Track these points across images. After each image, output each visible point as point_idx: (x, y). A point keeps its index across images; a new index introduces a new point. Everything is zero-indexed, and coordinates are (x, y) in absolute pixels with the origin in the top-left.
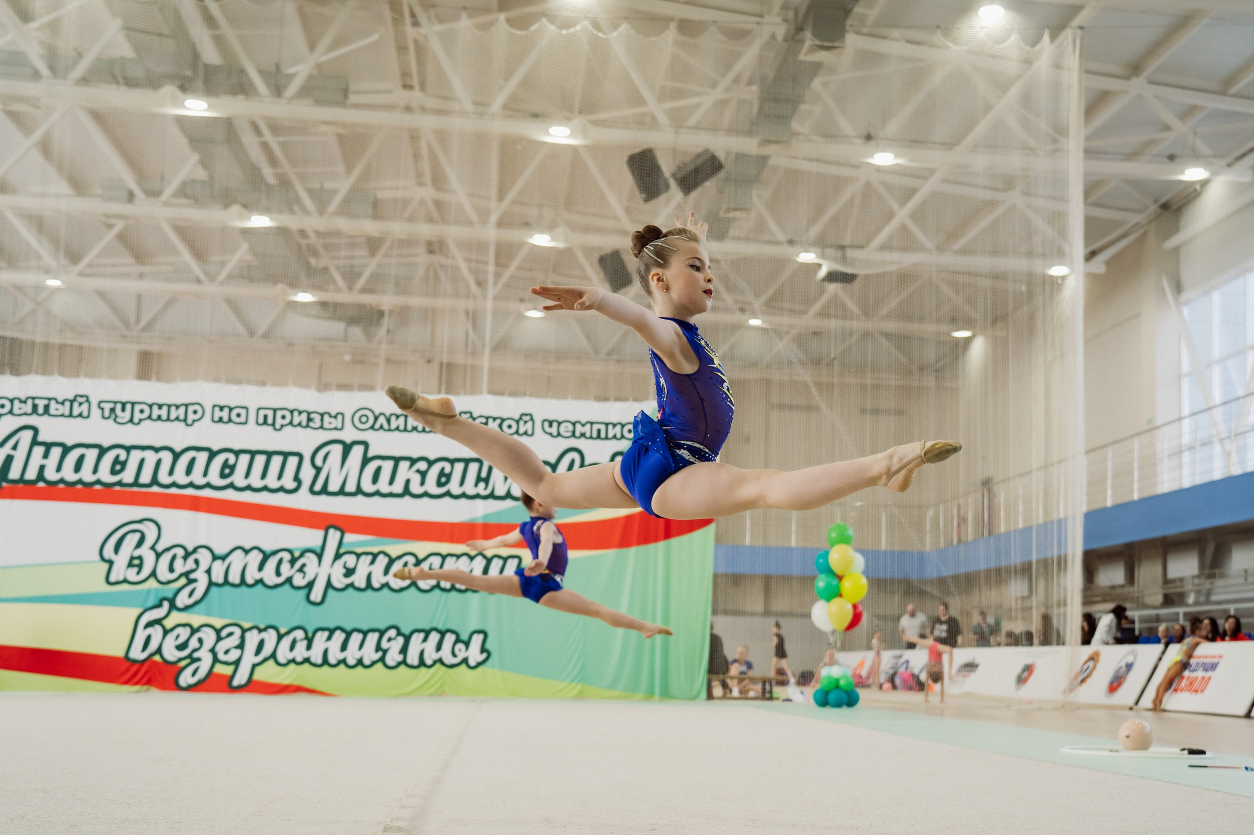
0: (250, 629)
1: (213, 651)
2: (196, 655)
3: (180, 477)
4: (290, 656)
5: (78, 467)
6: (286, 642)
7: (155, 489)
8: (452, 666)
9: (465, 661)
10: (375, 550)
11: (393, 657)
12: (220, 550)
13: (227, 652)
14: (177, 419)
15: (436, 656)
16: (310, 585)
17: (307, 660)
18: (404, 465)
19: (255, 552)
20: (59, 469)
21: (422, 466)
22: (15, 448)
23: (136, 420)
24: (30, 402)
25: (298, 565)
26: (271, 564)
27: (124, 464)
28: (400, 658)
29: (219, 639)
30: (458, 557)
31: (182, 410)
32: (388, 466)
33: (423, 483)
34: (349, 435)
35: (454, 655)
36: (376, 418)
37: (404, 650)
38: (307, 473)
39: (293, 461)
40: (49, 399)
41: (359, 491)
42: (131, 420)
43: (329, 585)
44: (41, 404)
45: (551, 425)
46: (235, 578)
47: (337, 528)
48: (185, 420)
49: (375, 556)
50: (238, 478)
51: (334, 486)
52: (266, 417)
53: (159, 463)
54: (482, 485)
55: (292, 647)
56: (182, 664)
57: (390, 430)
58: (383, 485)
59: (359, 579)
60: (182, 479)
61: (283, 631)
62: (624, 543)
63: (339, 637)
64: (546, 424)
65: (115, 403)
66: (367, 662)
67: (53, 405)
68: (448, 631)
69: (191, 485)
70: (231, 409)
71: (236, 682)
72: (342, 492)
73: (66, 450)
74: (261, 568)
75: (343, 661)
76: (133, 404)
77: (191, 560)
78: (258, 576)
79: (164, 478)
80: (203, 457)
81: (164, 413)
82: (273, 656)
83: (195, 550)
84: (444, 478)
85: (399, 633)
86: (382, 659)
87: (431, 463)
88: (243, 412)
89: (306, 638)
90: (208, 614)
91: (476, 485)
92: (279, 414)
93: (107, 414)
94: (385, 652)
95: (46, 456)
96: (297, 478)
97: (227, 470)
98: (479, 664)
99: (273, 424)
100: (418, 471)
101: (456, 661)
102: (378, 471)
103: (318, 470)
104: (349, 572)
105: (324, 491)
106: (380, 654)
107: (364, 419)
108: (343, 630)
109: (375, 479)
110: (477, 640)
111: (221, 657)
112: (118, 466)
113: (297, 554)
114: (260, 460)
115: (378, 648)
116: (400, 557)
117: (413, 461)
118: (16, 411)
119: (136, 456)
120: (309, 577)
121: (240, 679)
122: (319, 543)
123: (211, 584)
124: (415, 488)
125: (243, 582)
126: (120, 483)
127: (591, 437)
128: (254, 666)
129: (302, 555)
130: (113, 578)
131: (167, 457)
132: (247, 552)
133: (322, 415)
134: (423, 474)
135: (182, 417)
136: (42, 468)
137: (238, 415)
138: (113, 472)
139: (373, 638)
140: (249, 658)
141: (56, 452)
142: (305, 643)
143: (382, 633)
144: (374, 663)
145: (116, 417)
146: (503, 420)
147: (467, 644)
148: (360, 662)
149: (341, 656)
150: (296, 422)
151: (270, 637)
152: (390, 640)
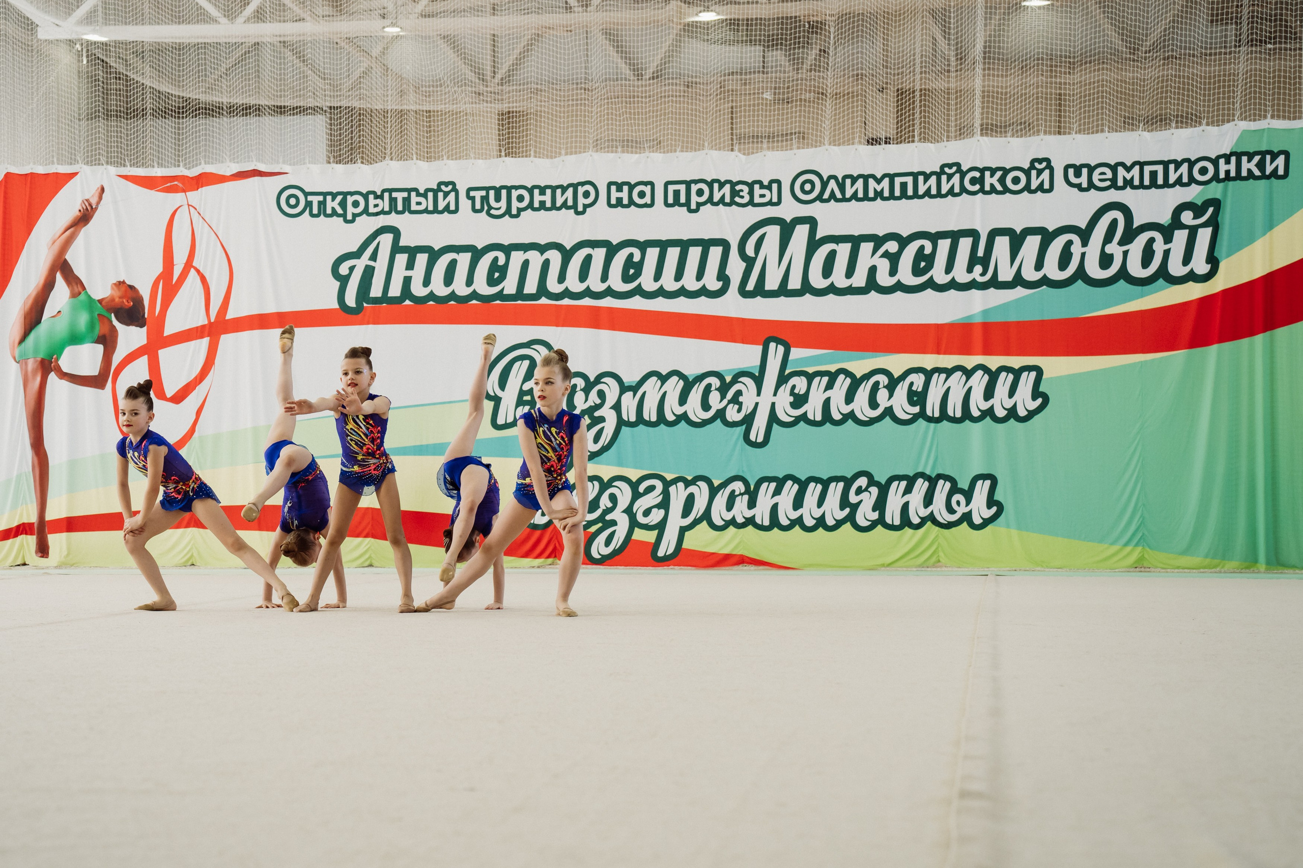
0: (675, 481)
1: (629, 511)
2: (608, 517)
3: (573, 283)
4: (728, 516)
5: (449, 279)
6: (721, 500)
7: (544, 301)
8: (949, 526)
9: (967, 518)
10: (833, 368)
11: (866, 514)
12: (630, 378)
13: (647, 513)
14: (565, 205)
15: (924, 513)
16: (748, 420)
17: (750, 521)
18: (866, 248)
19: (675, 379)
20: (427, 282)
21: (892, 246)
22: (374, 257)
23: (514, 212)
24: (386, 195)
25: (730, 395)
26: (696, 395)
27: (504, 270)
28: (875, 516)
29: (636, 496)
30: (949, 372)
31: (570, 193)
32: (844, 250)
33: (893, 272)
34: (789, 210)
35: (951, 511)
36: (824, 185)
37: (880, 505)
38: (736, 268)
39: (715, 253)
40: (409, 191)
41: (806, 288)
42: (508, 212)
43: (773, 418)
44: (400, 196)
45: (1078, 174)
46: (650, 413)
47: (779, 341)
48: (575, 207)
49: (832, 377)
50: (647, 281)
51: (772, 283)
52: (677, 193)
53: (546, 265)
54: (978, 269)
55: (730, 506)
56: (593, 529)
57: (844, 200)
58: (839, 278)
59: (813, 409)
60: (577, 287)
61: (716, 483)
62: (1199, 340)
63: (790, 489)
64: (1071, 171)
65: (487, 189)
66: (830, 522)
67: (414, 198)
68: (940, 476)
69: (588, 293)
70: (632, 187)
71: (661, 553)
72: (783, 291)
73: (434, 255)
74: (683, 400)
75: (799, 522)
76: (509, 189)
77: (593, 394)
78: (680, 411)
79: (553, 286)
80: (599, 255)
81: (547, 198)
82: (706, 516)
83: (599, 379)
84: (923, 262)
85: (872, 482)
86: (851, 518)
87: (904, 242)
88: (647, 189)
89: (747, 491)
90: (620, 464)
91: (970, 270)
92: (694, 188)
93: (478, 206)
94: (855, 507)
95: (410, 266)
96: (722, 276)
97: (632, 270)
98: (987, 522)
99: (687, 204)
100: (886, 255)
101: (953, 518)
102: (831, 257)
103: (750, 262)
104: (799, 400)
105: (760, 291)
106: (847, 510)
107: (808, 187)
108: (795, 479)
109: (827, 271)
110: (982, 489)
111: (641, 519)
112: (497, 273)
113: (728, 379)
114: (673, 253)
115: (844, 502)
116: (867, 377)
117: (878, 241)
118: (372, 210)
119: (517, 258)
120: (747, 408)
121: (667, 547)
122: (757, 362)
123: (621, 423)
124: (884, 279)
125: (661, 419)
126: (500, 296)
127: (1142, 186)
128: (683, 530)
129: (735, 380)
130: (500, 421)
131: (555, 257)
132: (664, 379)
133: (751, 186)
134: (894, 259)
135: (570, 203)
136: (407, 281)
137: (642, 195)
138: (491, 282)
139: (836, 490)
140: (675, 521)
141: (422, 259)
142: (746, 497)
143: (848, 482)
144: (839, 524)
145: (490, 208)
146: (1006, 171)
147: (968, 495)
148: (821, 522)
149: (794, 515)
150: (717, 197)
151: (701, 493)
152: (859, 491)
